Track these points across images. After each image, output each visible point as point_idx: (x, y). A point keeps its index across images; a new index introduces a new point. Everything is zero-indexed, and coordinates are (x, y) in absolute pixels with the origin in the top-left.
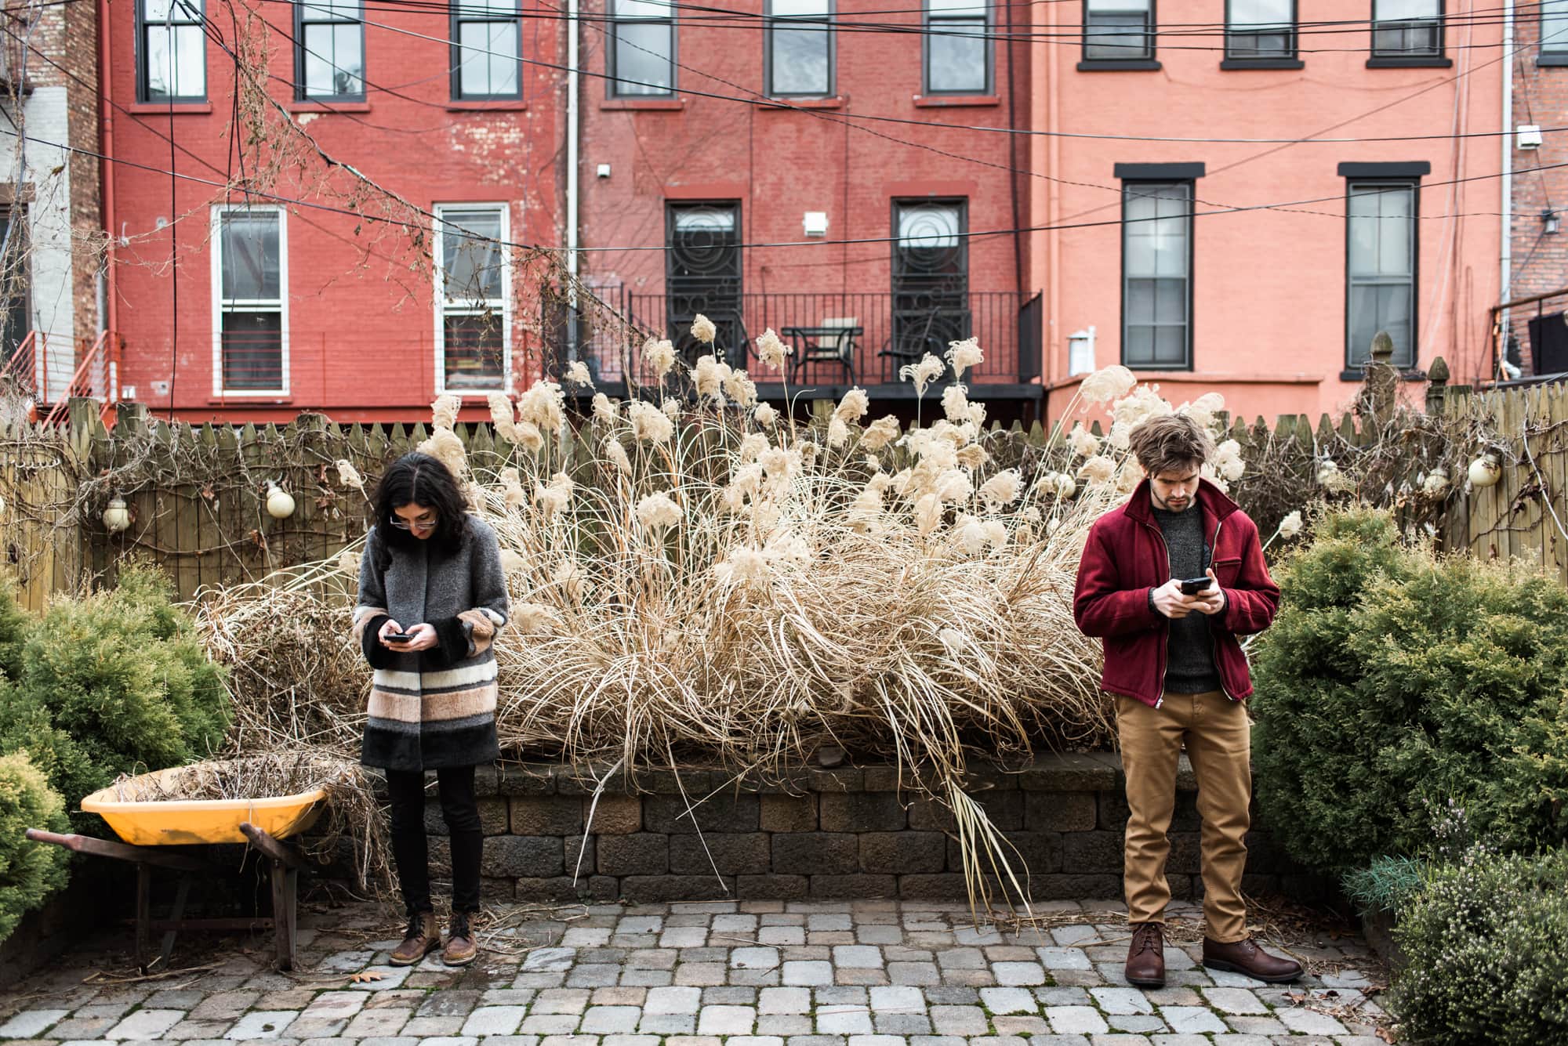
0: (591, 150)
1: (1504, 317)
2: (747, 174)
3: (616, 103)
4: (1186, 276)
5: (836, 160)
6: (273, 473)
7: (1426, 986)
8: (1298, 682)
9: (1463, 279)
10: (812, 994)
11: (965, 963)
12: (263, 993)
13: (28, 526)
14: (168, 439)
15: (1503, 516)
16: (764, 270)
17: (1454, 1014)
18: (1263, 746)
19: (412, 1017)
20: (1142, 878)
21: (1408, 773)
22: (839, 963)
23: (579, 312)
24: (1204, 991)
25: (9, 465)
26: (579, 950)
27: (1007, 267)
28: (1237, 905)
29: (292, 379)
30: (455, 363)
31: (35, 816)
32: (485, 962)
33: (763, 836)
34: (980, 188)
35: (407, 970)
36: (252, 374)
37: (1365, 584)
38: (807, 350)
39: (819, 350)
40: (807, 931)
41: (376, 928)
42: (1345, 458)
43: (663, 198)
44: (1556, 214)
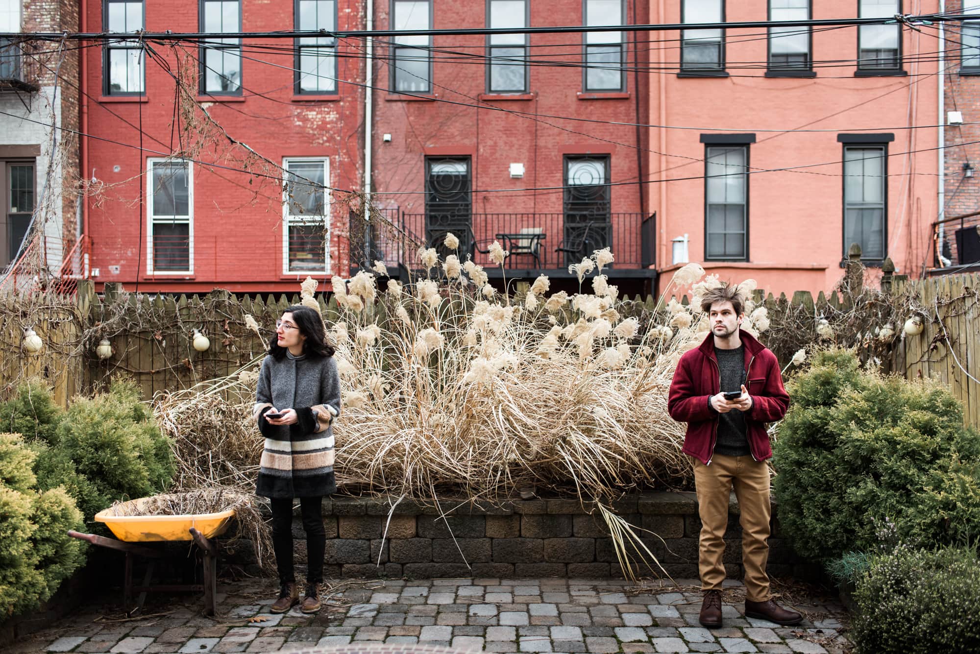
0: (379, 125)
1: (941, 229)
2: (475, 140)
3: (395, 97)
4: (745, 203)
5: (530, 132)
6: (197, 325)
7: (870, 624)
8: (800, 450)
9: (915, 205)
10: (517, 630)
11: (606, 613)
12: (199, 628)
13: (54, 356)
14: (135, 304)
15: (925, 353)
16: (485, 199)
17: (887, 640)
18: (780, 488)
19: (286, 641)
20: (709, 563)
21: (864, 503)
22: (533, 613)
23: (370, 223)
24: (745, 630)
25: (44, 320)
26: (381, 605)
27: (635, 197)
28: (764, 579)
29: (195, 264)
30: (295, 255)
31: (70, 524)
32: (326, 612)
33: (488, 540)
34: (618, 148)
35: (281, 616)
36: (171, 261)
37: (840, 392)
38: (512, 248)
39: (519, 248)
40: (513, 596)
41: (261, 593)
42: (833, 317)
43: (423, 154)
44: (971, 166)
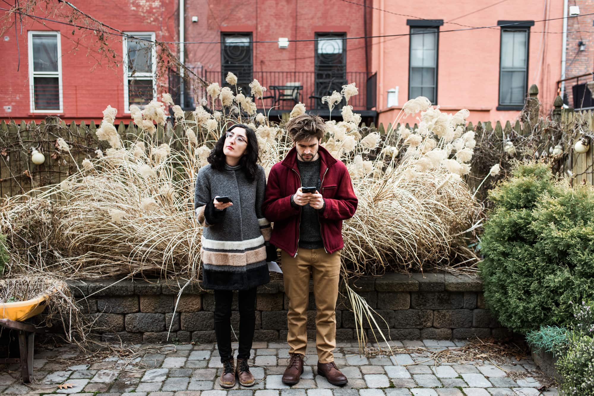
0: (189, 10)
1: (562, 85)
2: (255, 22)
4: (435, 67)
5: (292, 16)
6: (35, 144)
8: (506, 243)
9: (547, 69)
10: (280, 394)
11: (352, 375)
15: (589, 167)
16: (262, 62)
21: (560, 287)
23: (184, 78)
24: (464, 390)
26: (170, 370)
27: (363, 62)
29: (64, 106)
30: (133, 100)
32: (124, 377)
34: (352, 29)
35: (87, 381)
36: (48, 103)
37: (538, 198)
38: (280, 96)
39: (284, 95)
40: (278, 358)
42: (516, 140)
43: (220, 31)
44: (584, 43)
